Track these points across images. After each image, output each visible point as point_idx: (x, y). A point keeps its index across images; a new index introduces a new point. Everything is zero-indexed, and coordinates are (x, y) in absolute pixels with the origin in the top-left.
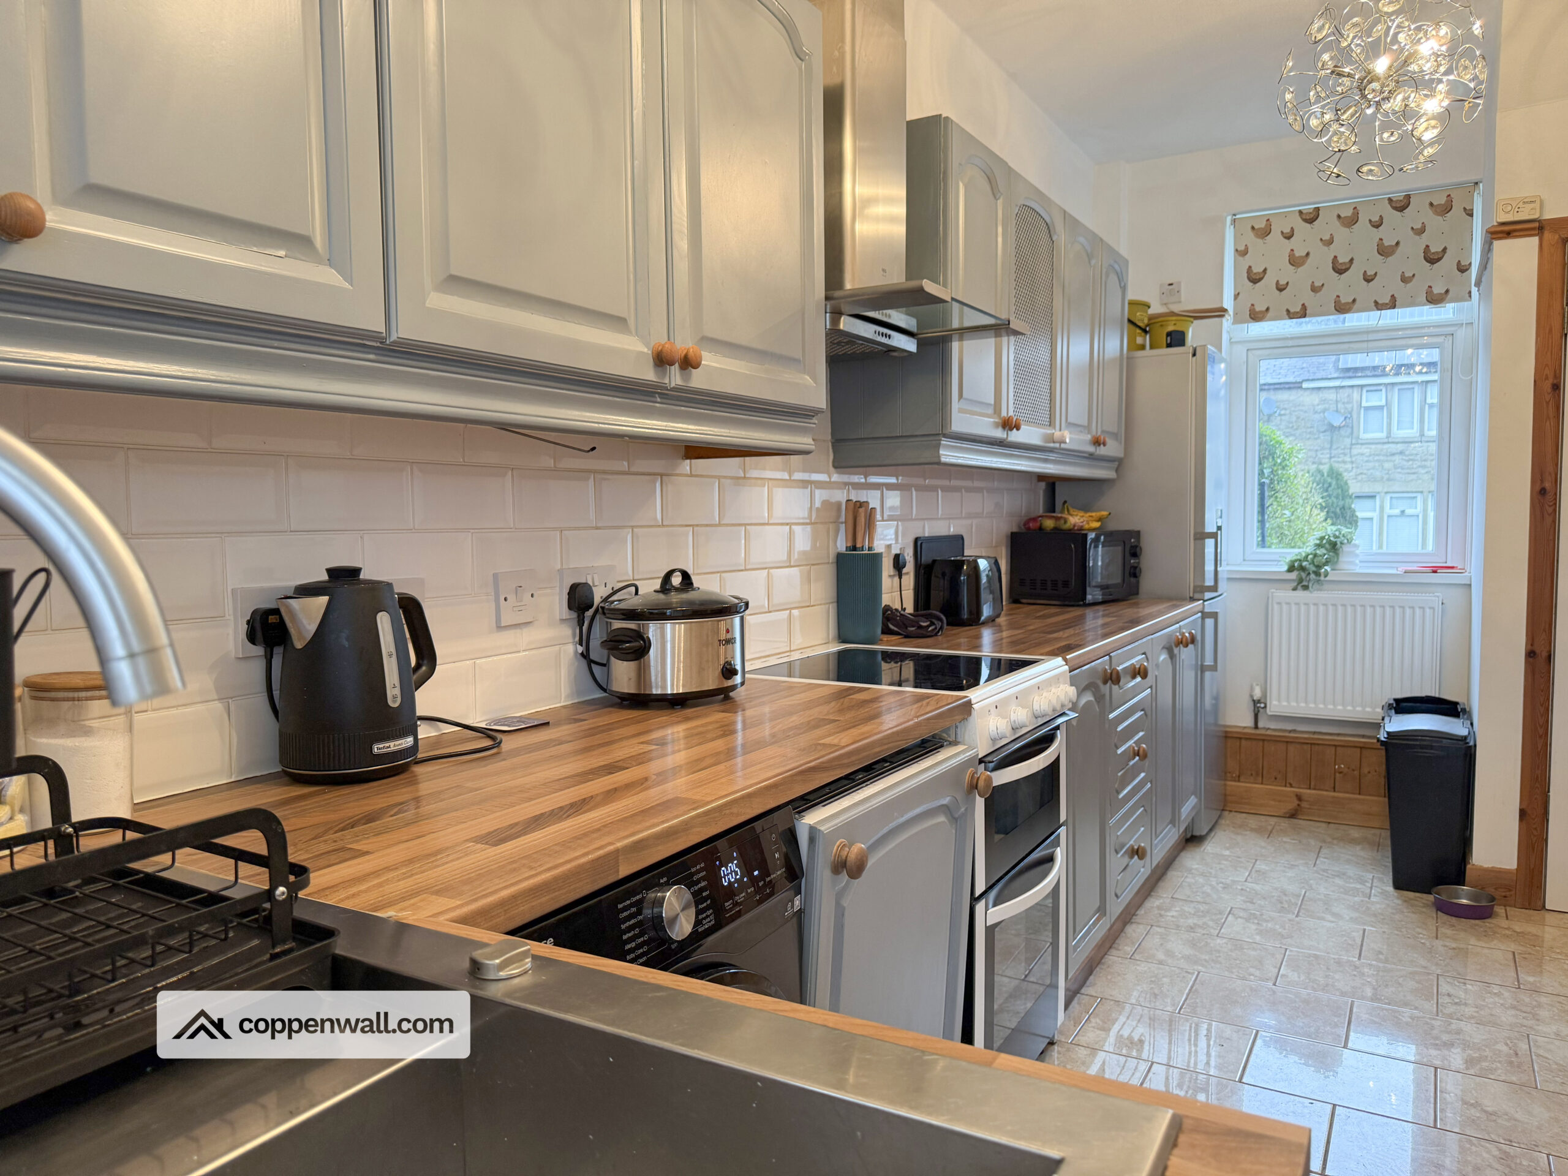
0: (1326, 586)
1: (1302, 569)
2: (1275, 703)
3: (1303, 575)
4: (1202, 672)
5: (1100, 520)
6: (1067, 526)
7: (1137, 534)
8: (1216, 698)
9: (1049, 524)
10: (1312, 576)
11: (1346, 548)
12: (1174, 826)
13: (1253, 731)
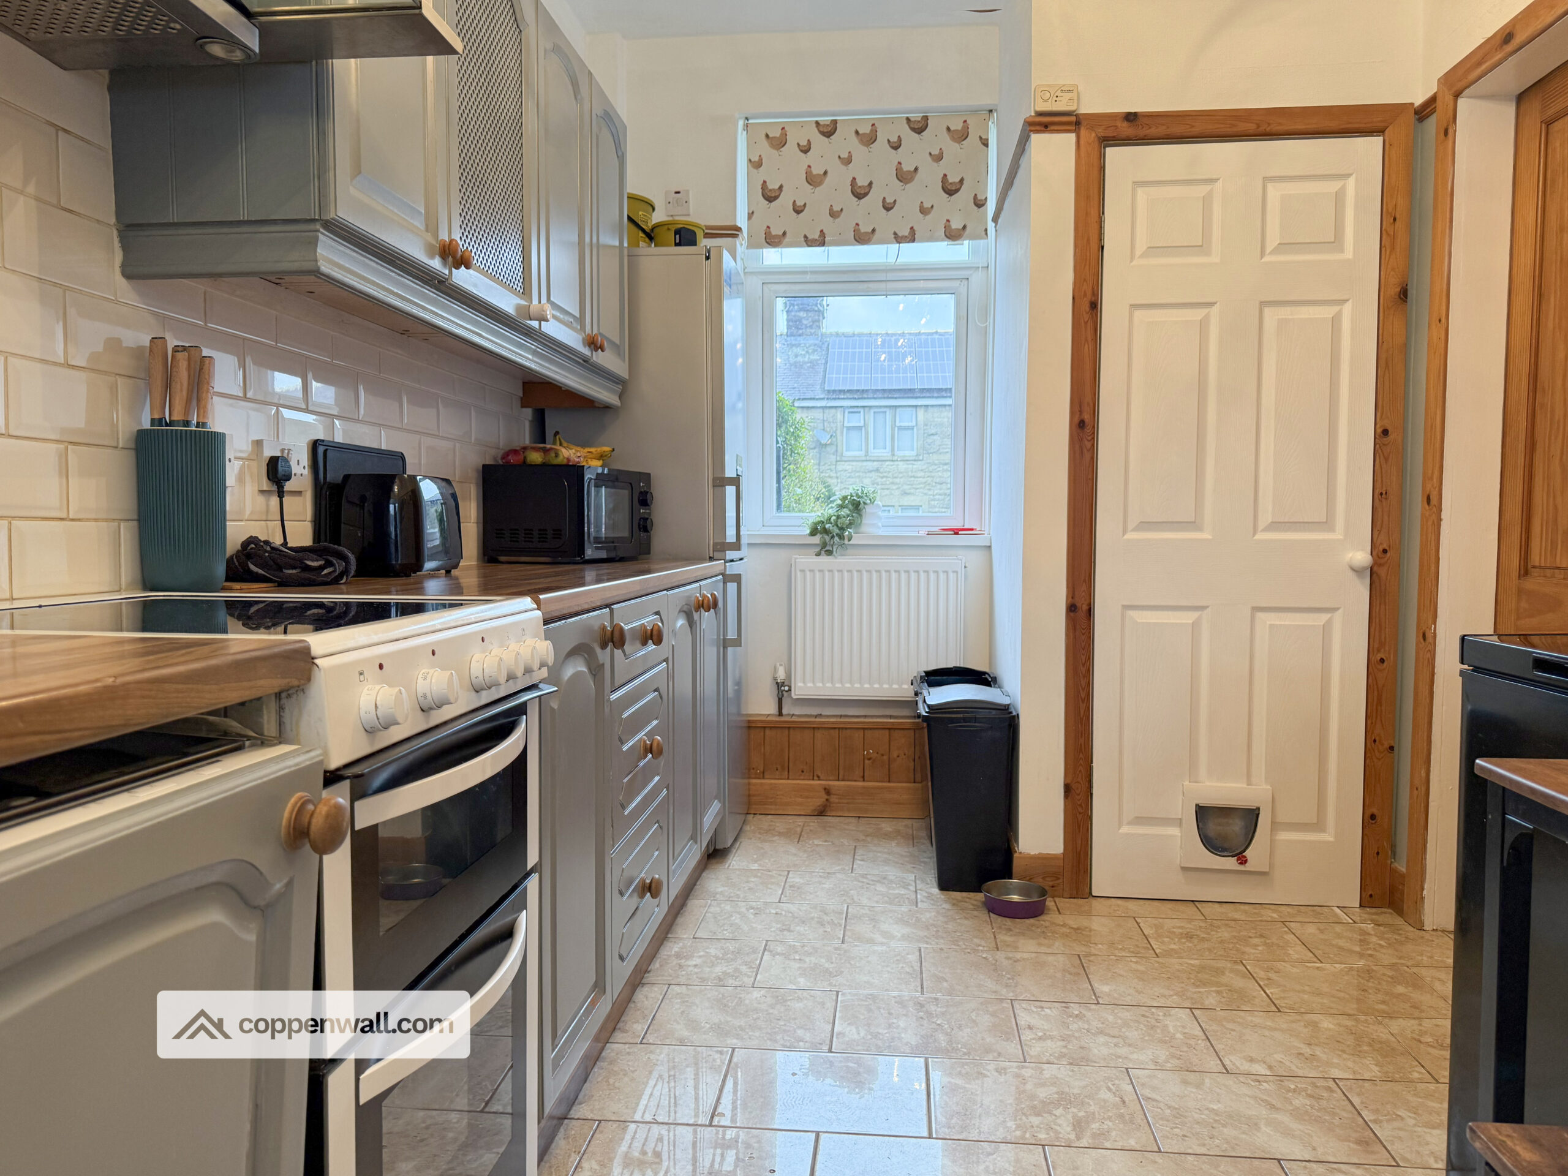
0: (849, 551)
1: (826, 531)
2: (800, 684)
3: (827, 538)
4: (725, 648)
5: (601, 457)
6: (560, 460)
7: (647, 477)
8: (738, 683)
9: (535, 457)
10: (836, 539)
11: (869, 509)
12: (696, 843)
13: (778, 719)
